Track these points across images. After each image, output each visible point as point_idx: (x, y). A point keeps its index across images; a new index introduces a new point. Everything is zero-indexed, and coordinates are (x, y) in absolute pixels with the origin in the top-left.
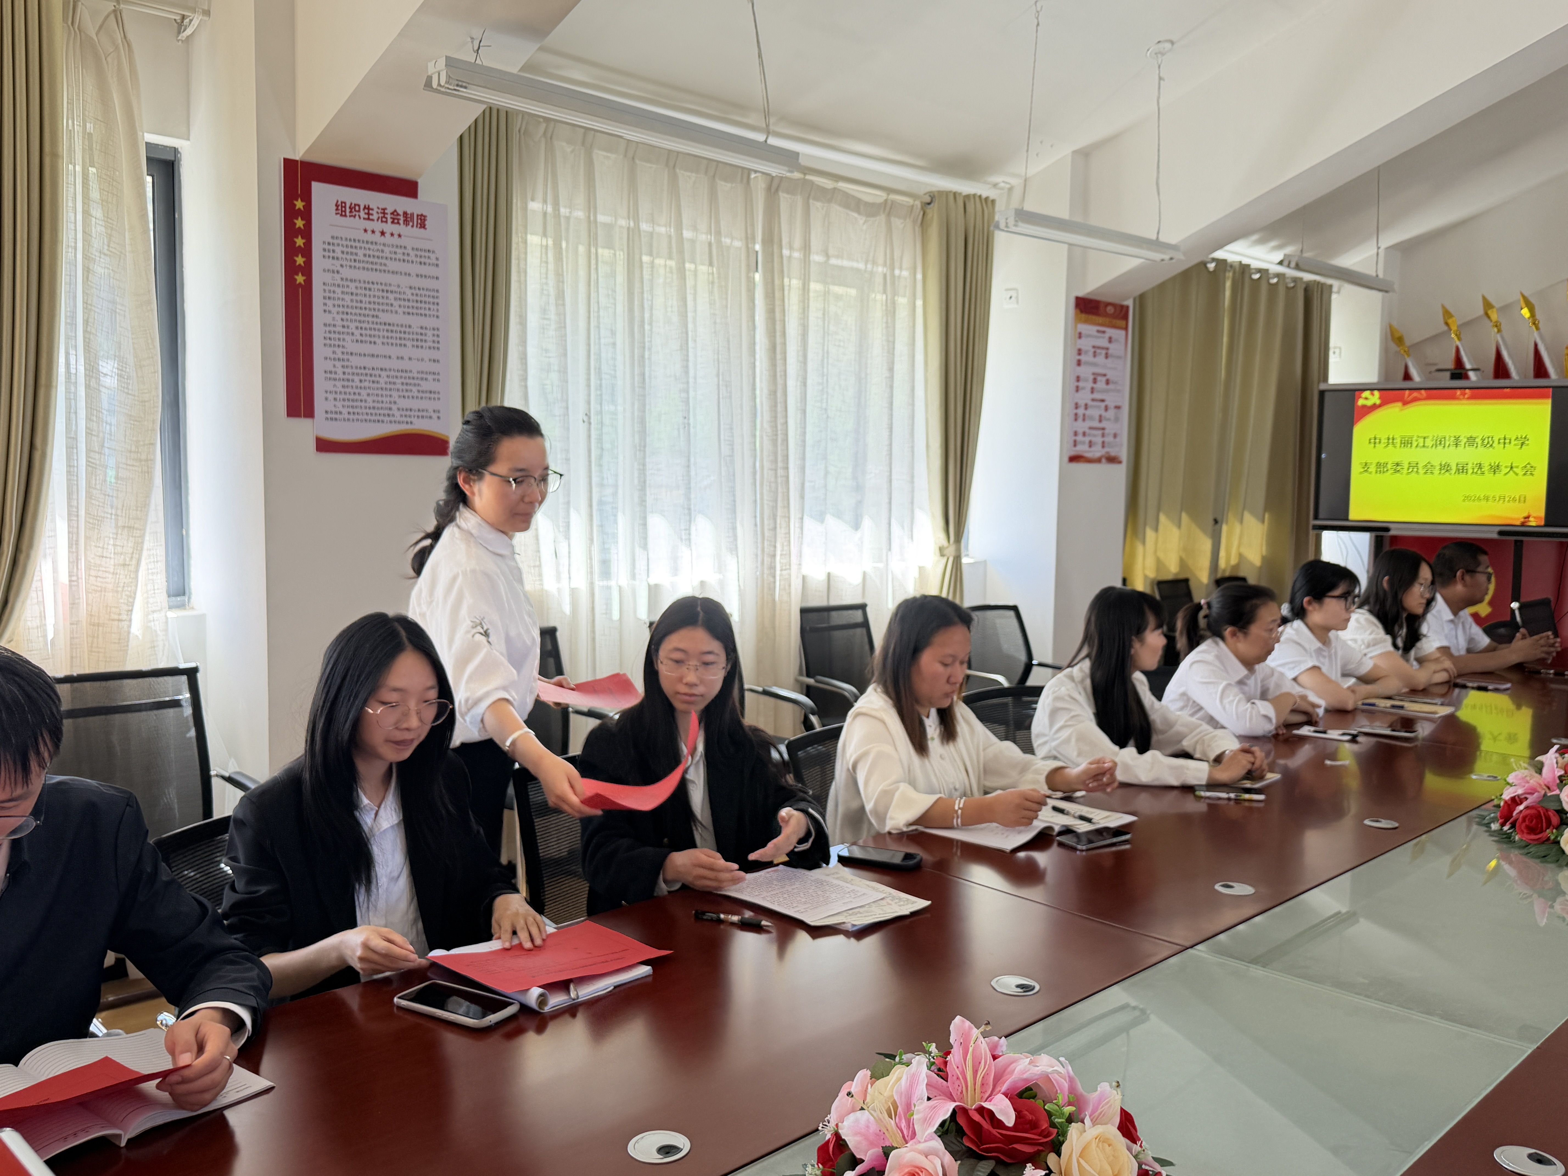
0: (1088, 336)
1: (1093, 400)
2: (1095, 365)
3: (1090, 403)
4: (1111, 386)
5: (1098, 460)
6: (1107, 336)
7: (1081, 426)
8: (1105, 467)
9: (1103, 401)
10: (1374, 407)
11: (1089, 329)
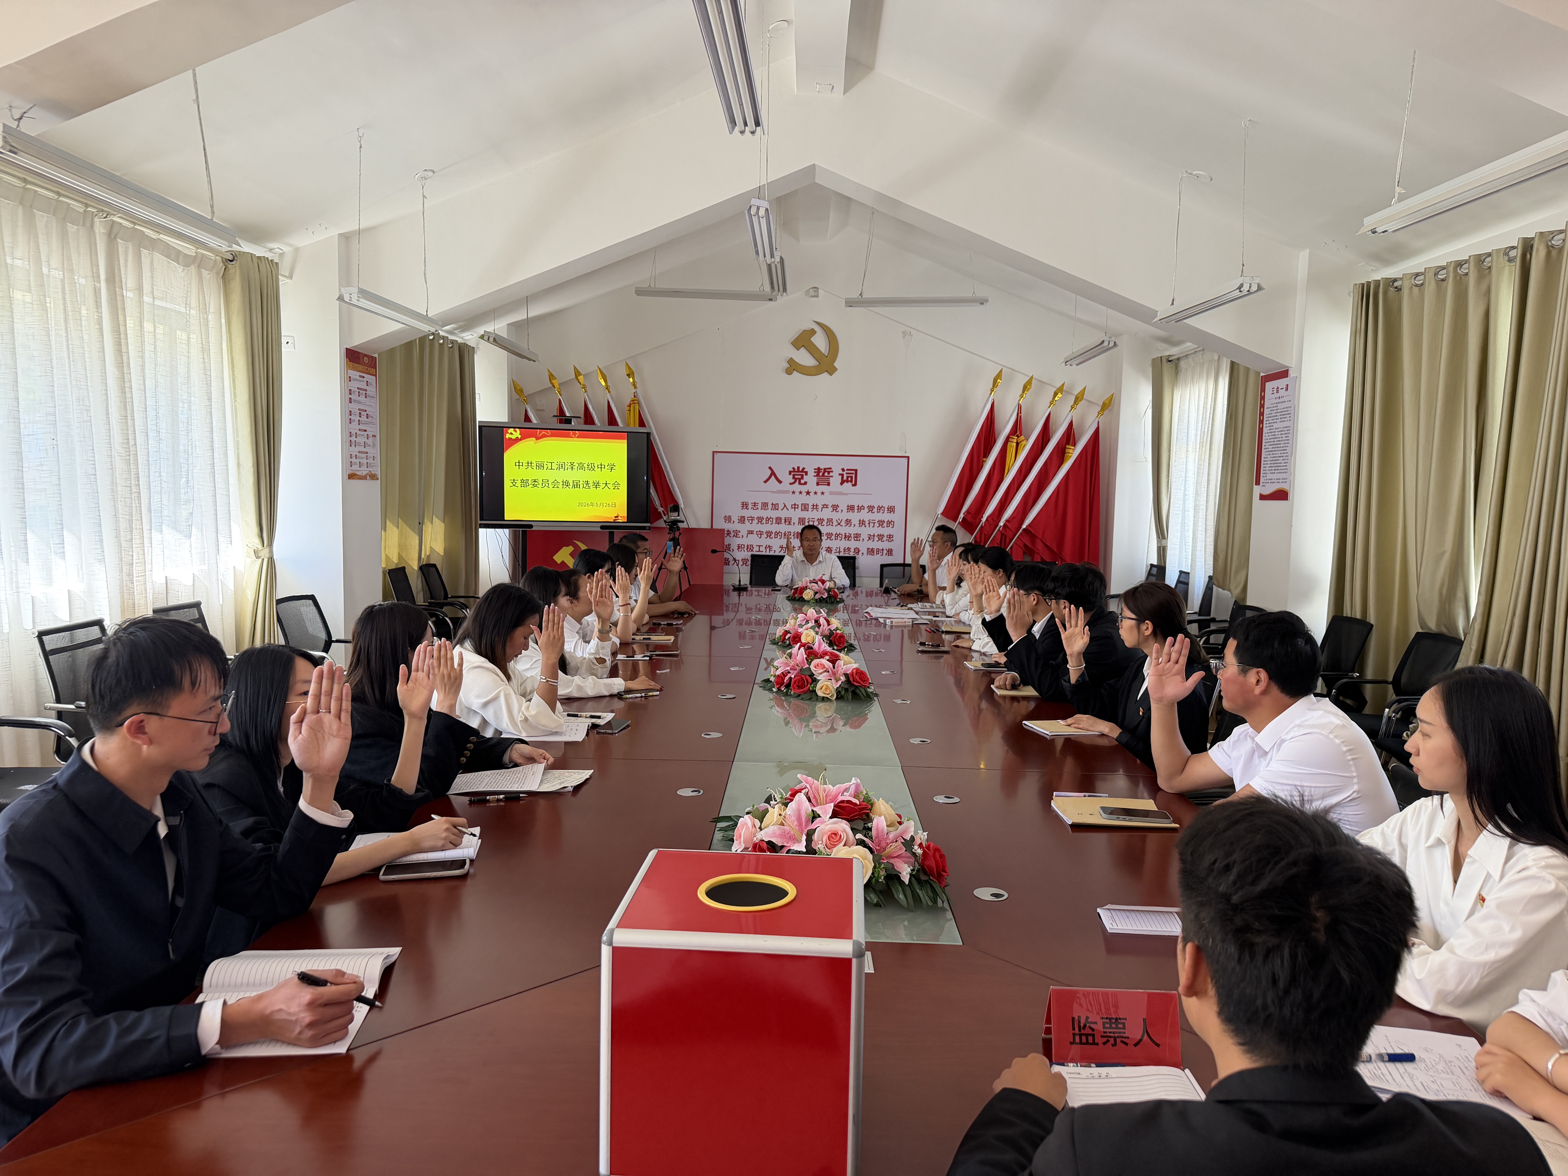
0: (355, 380)
1: (360, 430)
2: (360, 402)
3: (359, 432)
4: (370, 420)
5: (363, 478)
6: (365, 380)
7: (355, 450)
8: (369, 483)
9: (365, 431)
10: (517, 440)
11: (355, 374)
